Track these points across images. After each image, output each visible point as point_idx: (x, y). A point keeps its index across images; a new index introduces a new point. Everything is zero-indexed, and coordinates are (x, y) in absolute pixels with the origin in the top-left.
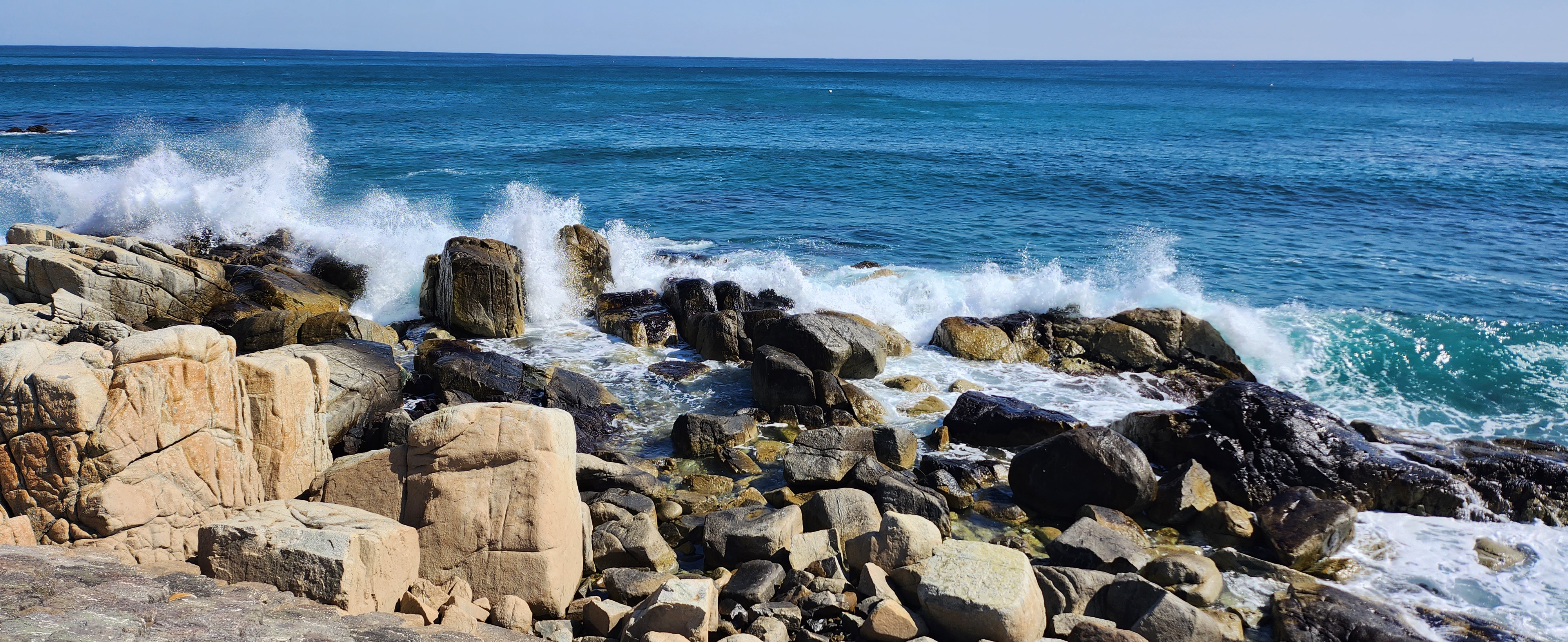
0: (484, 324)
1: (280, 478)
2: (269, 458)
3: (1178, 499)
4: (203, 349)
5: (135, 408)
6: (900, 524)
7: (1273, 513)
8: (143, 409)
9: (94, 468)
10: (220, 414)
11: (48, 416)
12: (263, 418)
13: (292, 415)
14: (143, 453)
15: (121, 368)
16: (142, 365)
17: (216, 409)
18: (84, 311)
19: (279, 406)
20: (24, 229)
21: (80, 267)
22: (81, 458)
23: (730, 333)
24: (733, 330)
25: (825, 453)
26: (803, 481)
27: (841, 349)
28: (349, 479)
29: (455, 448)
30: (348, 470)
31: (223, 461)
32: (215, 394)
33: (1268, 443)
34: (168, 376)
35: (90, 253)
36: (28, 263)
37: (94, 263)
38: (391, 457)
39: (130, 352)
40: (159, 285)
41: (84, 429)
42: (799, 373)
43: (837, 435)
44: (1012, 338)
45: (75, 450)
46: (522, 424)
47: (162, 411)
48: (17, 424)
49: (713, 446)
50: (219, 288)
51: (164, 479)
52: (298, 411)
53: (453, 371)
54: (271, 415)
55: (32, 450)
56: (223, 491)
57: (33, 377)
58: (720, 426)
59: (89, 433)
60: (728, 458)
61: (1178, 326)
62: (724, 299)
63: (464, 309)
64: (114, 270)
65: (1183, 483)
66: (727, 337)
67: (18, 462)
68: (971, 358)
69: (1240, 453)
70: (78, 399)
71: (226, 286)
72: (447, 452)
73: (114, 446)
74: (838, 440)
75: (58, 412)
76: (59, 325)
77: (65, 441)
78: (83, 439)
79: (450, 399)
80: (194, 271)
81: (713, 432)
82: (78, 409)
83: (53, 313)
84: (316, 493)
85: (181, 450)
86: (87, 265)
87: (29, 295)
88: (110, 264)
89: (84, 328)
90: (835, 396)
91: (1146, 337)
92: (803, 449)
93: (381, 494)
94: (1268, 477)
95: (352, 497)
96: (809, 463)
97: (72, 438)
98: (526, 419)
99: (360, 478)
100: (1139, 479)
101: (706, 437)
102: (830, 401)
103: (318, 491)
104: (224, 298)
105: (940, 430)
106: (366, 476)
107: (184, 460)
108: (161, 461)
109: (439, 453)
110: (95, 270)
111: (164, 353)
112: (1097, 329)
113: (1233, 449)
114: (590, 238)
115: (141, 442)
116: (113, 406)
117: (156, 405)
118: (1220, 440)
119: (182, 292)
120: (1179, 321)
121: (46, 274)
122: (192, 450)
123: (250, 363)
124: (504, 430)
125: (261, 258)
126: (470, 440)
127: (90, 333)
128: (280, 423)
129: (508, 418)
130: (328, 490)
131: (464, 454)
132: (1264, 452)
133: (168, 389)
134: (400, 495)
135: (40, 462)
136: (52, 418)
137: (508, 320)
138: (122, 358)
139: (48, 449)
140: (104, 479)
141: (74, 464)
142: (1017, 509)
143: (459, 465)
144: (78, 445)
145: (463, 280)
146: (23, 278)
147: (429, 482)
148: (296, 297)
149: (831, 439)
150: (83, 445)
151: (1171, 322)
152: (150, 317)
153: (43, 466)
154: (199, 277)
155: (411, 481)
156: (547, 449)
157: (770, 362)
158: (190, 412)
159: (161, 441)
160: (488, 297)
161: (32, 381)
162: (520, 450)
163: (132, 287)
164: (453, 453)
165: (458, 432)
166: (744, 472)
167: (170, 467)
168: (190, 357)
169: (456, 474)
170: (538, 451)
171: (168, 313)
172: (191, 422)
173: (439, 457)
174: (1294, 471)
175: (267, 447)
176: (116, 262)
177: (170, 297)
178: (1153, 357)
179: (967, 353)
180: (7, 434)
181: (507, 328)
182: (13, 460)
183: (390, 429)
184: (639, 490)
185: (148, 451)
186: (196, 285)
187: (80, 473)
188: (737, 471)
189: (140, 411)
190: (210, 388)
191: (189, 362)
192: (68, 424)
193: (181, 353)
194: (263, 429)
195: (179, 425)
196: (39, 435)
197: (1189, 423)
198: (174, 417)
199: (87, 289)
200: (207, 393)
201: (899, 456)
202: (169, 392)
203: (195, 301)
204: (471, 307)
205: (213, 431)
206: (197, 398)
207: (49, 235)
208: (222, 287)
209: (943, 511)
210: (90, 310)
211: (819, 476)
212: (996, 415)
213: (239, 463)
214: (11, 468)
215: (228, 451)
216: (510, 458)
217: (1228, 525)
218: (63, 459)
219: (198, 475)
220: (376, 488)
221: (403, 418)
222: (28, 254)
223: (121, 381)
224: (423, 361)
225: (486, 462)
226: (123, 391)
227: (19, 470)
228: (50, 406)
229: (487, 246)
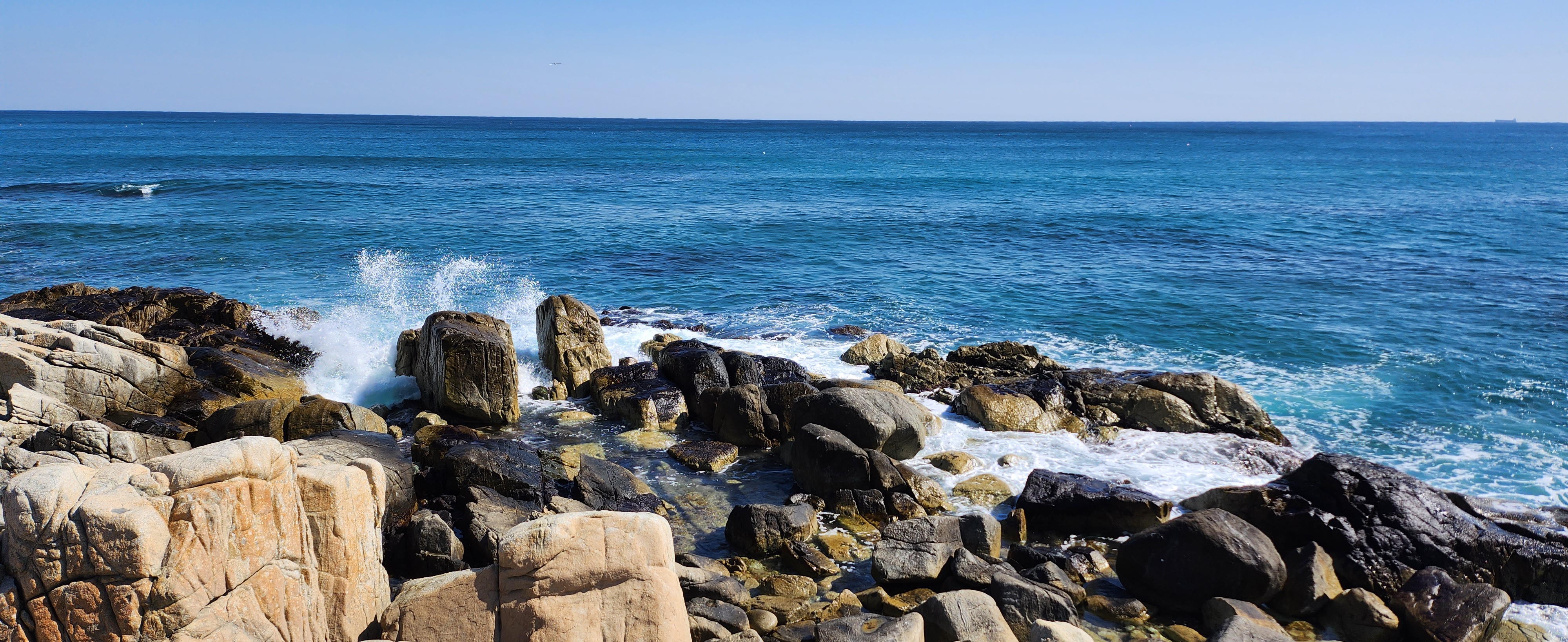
0: (479, 406)
1: (346, 611)
2: (332, 588)
3: (1311, 587)
4: (268, 464)
5: (203, 544)
6: (1054, 635)
7: (1416, 600)
8: (212, 544)
9: (159, 622)
10: (286, 541)
11: (101, 560)
12: (323, 540)
13: (354, 535)
14: (212, 598)
15: (181, 495)
16: (206, 489)
17: (283, 536)
18: (44, 409)
19: (341, 525)
21: (31, 356)
22: (142, 611)
23: (754, 410)
24: (756, 406)
25: (918, 547)
26: (898, 580)
27: (887, 426)
28: (431, 610)
29: (557, 568)
30: (428, 598)
31: (292, 598)
32: (282, 517)
33: (1378, 521)
34: (236, 502)
35: (40, 340)
37: (47, 352)
38: (478, 582)
39: (191, 474)
40: (118, 375)
41: (147, 574)
42: (855, 454)
43: (929, 526)
44: (1043, 407)
45: (137, 601)
46: (630, 536)
47: (229, 544)
48: (60, 571)
49: (780, 540)
50: (183, 375)
51: (234, 628)
52: (359, 530)
53: (471, 463)
54: (332, 536)
55: (81, 603)
56: (294, 635)
57: (80, 511)
58: (786, 518)
59: (153, 579)
60: (801, 554)
61: (1213, 391)
62: (735, 371)
63: (457, 390)
64: (69, 360)
65: (1314, 570)
66: (750, 413)
67: (60, 617)
68: (1005, 429)
69: (1351, 532)
70: (141, 538)
71: (190, 373)
72: (549, 573)
73: (183, 594)
74: (931, 533)
75: (114, 554)
76: (17, 426)
77: (124, 590)
78: (146, 586)
79: (478, 496)
80: (157, 357)
81: (779, 524)
82: (141, 551)
83: (10, 412)
84: (391, 628)
85: (252, 590)
86: (38, 355)
88: (66, 352)
89: (55, 430)
90: (892, 477)
91: (1181, 402)
92: (893, 543)
93: (470, 626)
94: (1385, 557)
95: (435, 631)
96: (902, 560)
97: (133, 587)
98: (634, 530)
99: (444, 608)
100: (1270, 567)
101: (772, 530)
102: (887, 484)
103: (393, 626)
104: (187, 386)
105: (1017, 514)
106: (451, 605)
107: (255, 602)
108: (231, 605)
109: (539, 574)
110: (48, 359)
111: (230, 473)
112: (1130, 396)
113: (1342, 527)
114: (580, 309)
115: (210, 585)
116: (179, 543)
117: (224, 537)
118: (1326, 518)
119: (143, 382)
120: (1212, 386)
122: (262, 588)
123: (306, 475)
124: (611, 544)
125: (212, 337)
126: (573, 557)
127: (62, 436)
128: (343, 545)
129: (613, 530)
130: (405, 623)
131: (568, 574)
132: (1376, 530)
133: (236, 517)
134: (492, 626)
135: (91, 618)
136: (107, 562)
137: (504, 401)
138: (182, 482)
139: (101, 601)
140: (170, 635)
141: (135, 619)
142: (1138, 605)
143: (563, 588)
144: (140, 594)
145: (456, 358)
147: (530, 610)
148: (263, 380)
149: (922, 531)
150: (147, 595)
151: (1205, 387)
152: (108, 411)
153: (95, 623)
154: (163, 364)
155: (505, 609)
156: (661, 565)
157: (823, 443)
158: (259, 542)
159: (231, 581)
160: (482, 376)
161: (79, 517)
162: (632, 568)
163: (91, 379)
164: (555, 574)
165: (559, 548)
166: (823, 570)
167: (241, 612)
168: (255, 476)
169: (559, 599)
170: (651, 568)
171: (128, 405)
172: (260, 555)
173: (539, 579)
174: (1412, 550)
175: (329, 575)
176: (71, 350)
177: (131, 387)
178: (1190, 424)
179: (1000, 424)
180: (47, 585)
181: (503, 409)
182: (55, 617)
183: (422, 536)
184: (726, 599)
185: (217, 595)
186: (159, 373)
187: (142, 629)
188: (815, 568)
189: (208, 547)
190: (276, 511)
191: (256, 482)
192: (128, 569)
193: (247, 472)
194: (323, 554)
195: (248, 560)
196: (89, 584)
197: (1285, 499)
198: (242, 549)
199: (39, 381)
200: (272, 515)
201: (989, 546)
202: (237, 521)
203: (156, 390)
204: (464, 388)
205: (280, 562)
206: (265, 525)
208: (186, 374)
209: (1071, 612)
210: (51, 407)
211: (915, 573)
212: (1076, 495)
213: (306, 598)
214: (53, 626)
215: (296, 585)
216: (620, 578)
217: (1373, 616)
218: (122, 614)
219: (268, 617)
220: (464, 619)
221: (437, 522)
223: (186, 511)
224: (424, 451)
225: (593, 583)
226: (190, 524)
227: (63, 628)
228: (104, 547)
229: (473, 320)
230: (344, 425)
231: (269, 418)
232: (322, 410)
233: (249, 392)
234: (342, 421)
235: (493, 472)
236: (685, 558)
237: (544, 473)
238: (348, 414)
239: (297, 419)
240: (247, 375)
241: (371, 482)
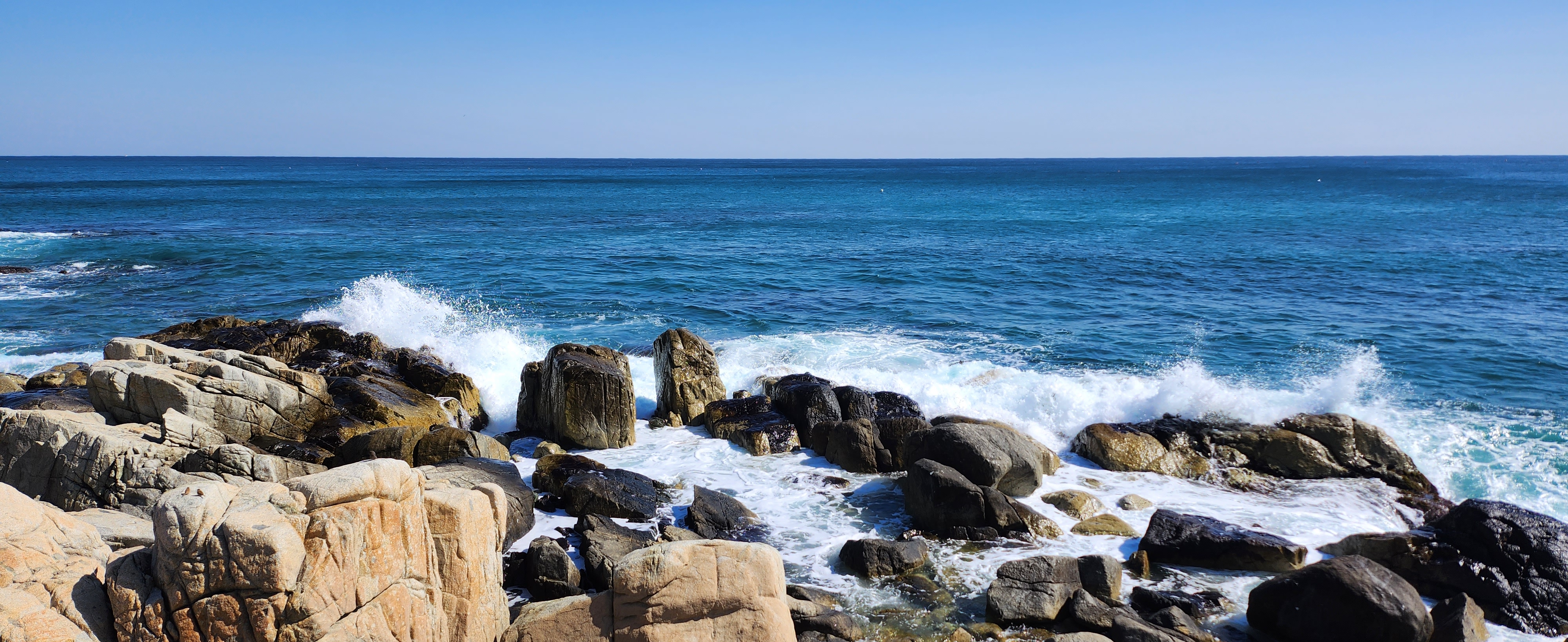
0: (596, 435)
1: (468, 631)
2: (454, 608)
4: (398, 486)
5: (336, 561)
8: (344, 561)
9: (293, 635)
10: (414, 561)
11: (242, 574)
12: (448, 561)
13: (477, 557)
14: (343, 614)
15: (317, 513)
16: (340, 508)
17: (410, 555)
18: (195, 432)
19: (465, 547)
20: (124, 344)
21: (184, 383)
22: (278, 625)
23: (866, 444)
24: (869, 441)
25: (1035, 587)
26: (1013, 619)
27: (1002, 463)
28: (547, 633)
29: (670, 596)
30: (545, 621)
31: (417, 616)
32: (409, 537)
33: (1534, 572)
34: (367, 521)
35: (193, 368)
36: (129, 380)
37: (198, 379)
38: (593, 607)
39: (326, 494)
40: (263, 402)
41: (283, 589)
42: (969, 490)
43: (1046, 566)
44: (1167, 447)
45: (273, 615)
46: (742, 565)
47: (361, 562)
48: (203, 584)
49: (892, 576)
50: (322, 403)
53: (588, 492)
54: (456, 557)
55: (222, 615)
57: (223, 526)
58: (898, 554)
59: (289, 593)
61: (1352, 433)
62: (848, 406)
63: (577, 422)
64: (219, 387)
65: (1463, 623)
66: (863, 447)
67: (203, 629)
68: (1127, 469)
69: (1505, 584)
70: (278, 554)
71: (329, 401)
72: (661, 600)
73: (316, 608)
74: (1048, 572)
75: (253, 569)
76: (170, 448)
77: (262, 604)
78: (281, 600)
80: (299, 385)
81: (892, 560)
82: (278, 565)
83: (163, 435)
85: (380, 607)
86: (190, 382)
87: (128, 414)
88: (216, 380)
89: (204, 453)
90: (1008, 515)
91: (1316, 444)
92: (1008, 582)
94: (1543, 611)
96: (1018, 599)
97: (270, 601)
98: (745, 559)
99: (560, 632)
100: (1416, 618)
101: (884, 566)
102: (1002, 522)
104: (327, 413)
105: (1139, 555)
106: (567, 629)
107: (383, 619)
108: (361, 622)
109: (652, 601)
110: (200, 386)
111: (362, 493)
112: (1261, 436)
113: (1495, 578)
114: (696, 343)
115: (341, 600)
116: (313, 560)
117: (355, 555)
118: (1477, 568)
119: (286, 409)
120: (1351, 427)
121: (148, 393)
122: (390, 606)
123: (432, 498)
124: (723, 573)
125: (351, 367)
126: (686, 585)
127: (210, 458)
128: (465, 566)
129: (725, 559)
131: (681, 602)
132: (1532, 582)
133: (367, 535)
135: (230, 630)
136: (247, 577)
137: (621, 432)
138: (318, 501)
139: (240, 614)
141: (271, 632)
143: (675, 615)
144: (276, 608)
145: (576, 390)
146: (122, 397)
147: (643, 636)
148: (396, 409)
149: (1039, 570)
150: (282, 609)
151: (1343, 429)
152: (253, 436)
153: (234, 635)
154: (304, 392)
155: (619, 635)
156: (772, 595)
157: (936, 478)
158: (388, 561)
159: (361, 598)
160: (601, 407)
161: (222, 532)
162: (744, 597)
163: (239, 405)
164: (668, 601)
165: (672, 576)
167: (369, 629)
168: (386, 496)
169: (671, 627)
170: (762, 598)
171: (271, 431)
172: (389, 573)
173: (652, 606)
175: (452, 596)
176: (221, 377)
177: (274, 413)
178: (1327, 467)
179: (1122, 463)
180: (191, 596)
181: (621, 440)
182: (197, 628)
184: (837, 634)
185: (347, 611)
186: (300, 401)
189: (341, 564)
190: (404, 531)
191: (387, 503)
192: (266, 584)
193: (378, 493)
194: (448, 575)
195: (377, 578)
196: (230, 597)
197: (1431, 548)
198: (372, 568)
199: (191, 407)
200: (400, 535)
201: (1109, 588)
202: (368, 539)
203: (298, 417)
204: (583, 419)
205: (407, 581)
206: (394, 545)
207: (149, 350)
208: (325, 402)
210: (201, 431)
211: (1031, 614)
212: (1202, 538)
213: (431, 617)
215: (421, 604)
216: (731, 607)
218: (259, 627)
219: (394, 635)
221: (555, 549)
222: (129, 371)
223: (320, 529)
224: (544, 479)
225: (705, 611)
226: (324, 541)
227: (204, 639)
228: (244, 562)
229: (593, 353)
230: (470, 453)
231: (401, 443)
232: (449, 438)
233: (382, 419)
234: (468, 449)
235: (610, 501)
236: (796, 591)
238: (473, 442)
240: (381, 404)
241: (494, 506)
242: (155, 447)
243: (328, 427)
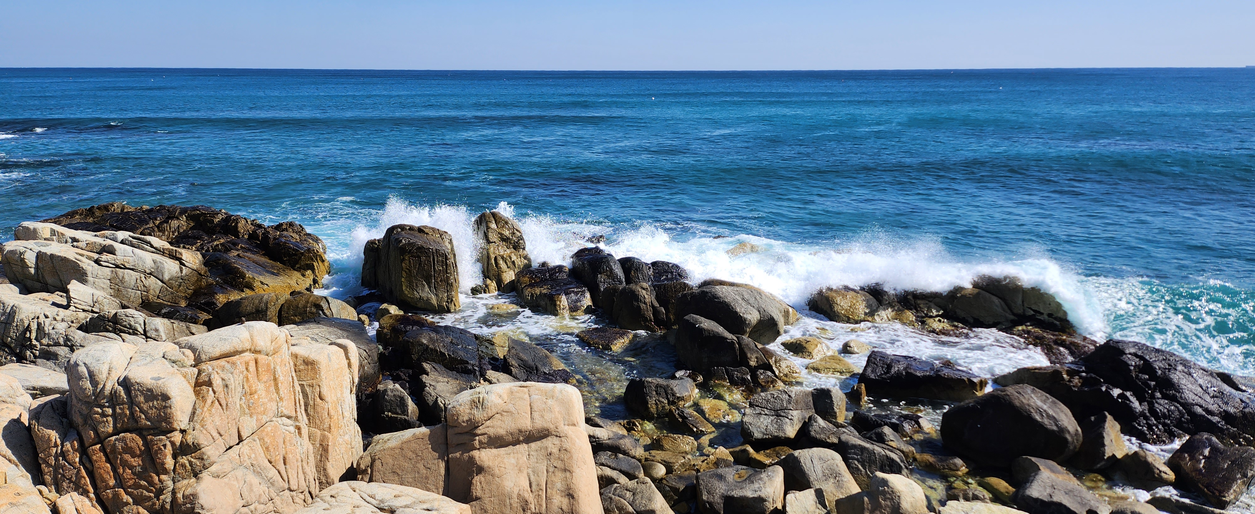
0: (428, 299)
1: (329, 458)
2: (318, 440)
3: (1102, 449)
4: (269, 344)
5: (220, 405)
6: (890, 484)
7: (1190, 460)
8: (227, 405)
9: (188, 465)
10: (284, 404)
11: (143, 416)
12: (311, 403)
13: (335, 399)
14: (228, 447)
15: (203, 366)
16: (222, 362)
17: (281, 399)
18: (95, 300)
19: (325, 391)
20: (31, 227)
21: (84, 259)
22: (175, 457)
23: (645, 303)
24: (647, 300)
25: (779, 413)
26: (762, 439)
27: (753, 317)
28: (395, 458)
29: (493, 427)
30: (392, 449)
31: (289, 447)
32: (280, 384)
33: (1158, 395)
34: (245, 372)
35: (90, 247)
36: (37, 257)
37: (96, 256)
38: (431, 437)
39: (210, 351)
40: (150, 274)
41: (178, 428)
42: (727, 339)
43: (787, 397)
44: (880, 302)
45: (171, 449)
46: (550, 402)
47: (240, 405)
48: (111, 425)
49: (667, 407)
50: (200, 274)
51: (245, 470)
52: (339, 395)
53: (423, 344)
54: (318, 399)
55: (128, 450)
56: (290, 476)
57: (126, 379)
58: (672, 389)
59: (183, 431)
60: (684, 418)
62: (630, 273)
63: (411, 287)
64: (113, 262)
65: (1103, 434)
66: (643, 306)
67: (112, 461)
68: (849, 321)
69: (1136, 404)
70: (173, 400)
71: (205, 272)
72: (486, 430)
73: (206, 443)
74: (789, 402)
75: (153, 412)
76: (75, 313)
77: (161, 440)
78: (177, 437)
79: (429, 370)
80: (180, 260)
81: (667, 394)
82: (173, 410)
83: (69, 302)
84: (364, 472)
85: (258, 441)
86: (89, 258)
87: (38, 285)
88: (110, 256)
89: (104, 317)
90: (757, 358)
92: (758, 410)
93: (425, 472)
94: (1164, 425)
95: (398, 475)
96: (765, 423)
97: (168, 438)
98: (553, 397)
99: (405, 457)
100: (1069, 432)
101: (661, 399)
102: (753, 363)
103: (366, 470)
104: (204, 282)
105: (859, 387)
106: (410, 454)
107: (261, 450)
108: (243, 453)
109: (478, 431)
110: (97, 262)
111: (240, 350)
113: (1129, 400)
114: (506, 222)
115: (226, 436)
116: (202, 404)
117: (236, 399)
118: (1115, 392)
119: (170, 279)
121: (54, 267)
122: (266, 440)
123: (297, 352)
124: (535, 408)
125: (222, 244)
126: (505, 418)
127: (109, 321)
128: (326, 407)
129: (537, 397)
130: (375, 468)
131: (502, 432)
132: (1157, 402)
133: (245, 384)
134: (443, 471)
135: (136, 462)
136: (147, 418)
137: (448, 296)
138: (203, 357)
139: (143, 448)
140: (196, 475)
141: (169, 462)
142: (959, 461)
143: (497, 442)
144: (173, 444)
145: (410, 262)
146: (32, 271)
147: (472, 459)
148: (261, 279)
149: (782, 401)
150: (178, 444)
152: (143, 302)
153: (139, 465)
154: (184, 265)
155: (452, 458)
156: (574, 425)
157: (701, 330)
158: (263, 404)
159: (242, 434)
160: (431, 276)
161: (125, 383)
162: (552, 427)
163: (130, 277)
164: (491, 432)
165: (494, 411)
166: (701, 431)
167: (250, 458)
168: (259, 352)
169: (494, 451)
170: (566, 427)
171: (158, 298)
172: (264, 413)
173: (478, 435)
174: (1187, 419)
175: (316, 430)
176: (115, 254)
177: (160, 283)
179: (845, 315)
180: (102, 435)
181: (447, 302)
182: (108, 460)
183: (386, 401)
184: (625, 453)
185: (231, 445)
186: (182, 272)
187: (174, 470)
188: (695, 430)
189: (224, 407)
190: (275, 379)
191: (261, 357)
192: (164, 424)
193: (253, 349)
194: (312, 413)
195: (255, 417)
196: (134, 435)
197: (1081, 377)
198: (250, 409)
199: (90, 279)
200: (272, 383)
201: (836, 413)
202: (246, 387)
203: (180, 286)
204: (417, 285)
205: (279, 419)
206: (267, 391)
207: (53, 233)
208: (202, 273)
209: (903, 467)
210: (100, 299)
211: (776, 434)
212: (907, 373)
213: (299, 447)
214: (107, 468)
215: (291, 437)
216: (541, 435)
217: (1154, 473)
218: (159, 459)
219: (270, 462)
220: (420, 466)
221: (397, 390)
222: (37, 249)
223: (207, 379)
224: (386, 334)
225: (521, 438)
226: (210, 389)
227: (114, 469)
228: (145, 407)
229: (423, 232)
230: (324, 314)
231: (267, 308)
232: (308, 302)
233: (251, 287)
234: (323, 310)
235: (440, 352)
236: (592, 420)
237: (480, 352)
238: (327, 305)
239: (289, 309)
240: (249, 275)
241: (348, 358)
242: (62, 312)
243: (205, 294)
